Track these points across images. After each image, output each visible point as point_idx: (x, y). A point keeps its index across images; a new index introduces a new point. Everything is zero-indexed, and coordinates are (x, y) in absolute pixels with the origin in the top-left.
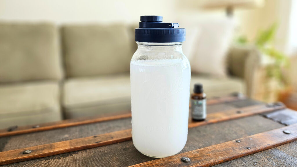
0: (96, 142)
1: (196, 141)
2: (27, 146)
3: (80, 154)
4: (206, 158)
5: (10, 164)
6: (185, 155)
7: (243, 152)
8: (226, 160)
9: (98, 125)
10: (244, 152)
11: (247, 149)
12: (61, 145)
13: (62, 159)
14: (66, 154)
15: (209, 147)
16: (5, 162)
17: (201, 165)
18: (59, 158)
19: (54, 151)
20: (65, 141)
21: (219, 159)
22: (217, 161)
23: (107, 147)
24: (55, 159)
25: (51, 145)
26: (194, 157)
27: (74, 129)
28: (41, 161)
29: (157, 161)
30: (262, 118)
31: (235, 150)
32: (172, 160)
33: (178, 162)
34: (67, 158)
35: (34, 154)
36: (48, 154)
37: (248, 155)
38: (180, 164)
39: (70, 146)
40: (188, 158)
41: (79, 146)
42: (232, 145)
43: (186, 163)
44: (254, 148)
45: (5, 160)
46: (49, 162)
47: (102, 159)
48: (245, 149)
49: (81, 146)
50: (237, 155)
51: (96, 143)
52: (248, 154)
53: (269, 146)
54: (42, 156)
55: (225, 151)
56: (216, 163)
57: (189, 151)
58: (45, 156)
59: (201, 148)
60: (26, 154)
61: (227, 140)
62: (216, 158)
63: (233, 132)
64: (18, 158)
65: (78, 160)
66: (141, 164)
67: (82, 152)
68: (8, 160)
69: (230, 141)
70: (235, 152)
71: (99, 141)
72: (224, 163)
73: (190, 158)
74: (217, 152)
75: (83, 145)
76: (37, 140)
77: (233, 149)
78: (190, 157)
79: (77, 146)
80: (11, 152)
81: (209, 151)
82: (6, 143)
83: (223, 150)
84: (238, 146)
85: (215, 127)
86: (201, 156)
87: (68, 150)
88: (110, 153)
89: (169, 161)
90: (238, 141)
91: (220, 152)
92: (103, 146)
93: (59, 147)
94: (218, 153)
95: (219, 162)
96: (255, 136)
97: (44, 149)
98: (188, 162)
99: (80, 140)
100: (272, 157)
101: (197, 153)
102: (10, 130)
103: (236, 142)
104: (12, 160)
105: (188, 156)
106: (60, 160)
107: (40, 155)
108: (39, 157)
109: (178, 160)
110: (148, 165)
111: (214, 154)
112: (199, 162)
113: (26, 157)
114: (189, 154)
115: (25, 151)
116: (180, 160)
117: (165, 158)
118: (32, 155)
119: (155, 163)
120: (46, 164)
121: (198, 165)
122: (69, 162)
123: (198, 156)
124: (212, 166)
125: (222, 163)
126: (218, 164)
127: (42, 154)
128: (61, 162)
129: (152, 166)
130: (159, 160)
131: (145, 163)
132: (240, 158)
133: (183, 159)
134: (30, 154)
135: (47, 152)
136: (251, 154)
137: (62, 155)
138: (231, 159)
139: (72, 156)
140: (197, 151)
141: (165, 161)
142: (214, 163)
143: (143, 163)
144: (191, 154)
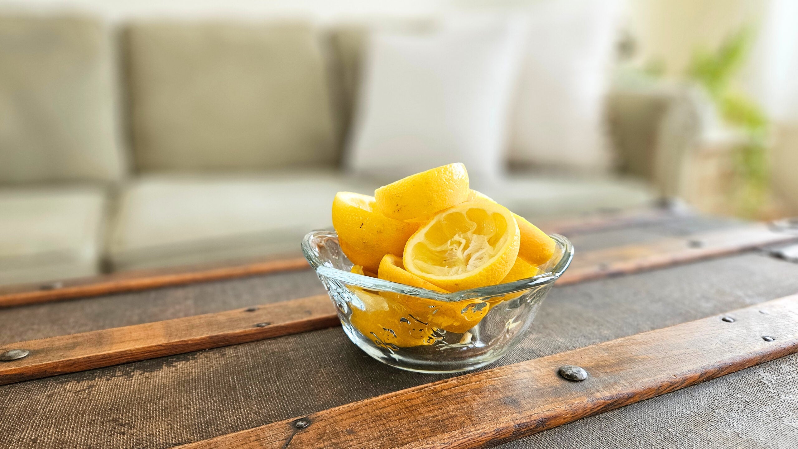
0: (255, 323)
1: (588, 320)
3: (200, 361)
4: (640, 367)
6: (567, 360)
7: (757, 350)
8: (708, 375)
9: (257, 282)
11: (766, 339)
12: (133, 335)
13: (137, 377)
14: (154, 362)
15: (637, 336)
17: (631, 390)
18: (129, 375)
19: (111, 352)
20: (147, 325)
21: (685, 371)
23: (292, 340)
25: (100, 334)
26: (598, 366)
27: (177, 293)
28: (61, 383)
29: (474, 379)
33: (546, 380)
34: (155, 374)
35: (37, 360)
37: (771, 361)
38: (556, 388)
39: (163, 336)
40: (582, 369)
41: (198, 337)
43: (577, 385)
46: (92, 386)
47: (279, 376)
49: (204, 336)
50: (737, 358)
51: (254, 326)
52: (772, 357)
54: (68, 369)
56: (676, 382)
58: (78, 369)
60: (10, 360)
61: (687, 317)
63: (698, 296)
65: (196, 379)
66: (422, 389)
67: (211, 354)
71: (265, 321)
73: (585, 368)
74: (670, 350)
75: (210, 334)
76: (53, 322)
78: (586, 365)
79: (191, 336)
81: (643, 346)
86: (621, 363)
87: (159, 348)
88: (304, 357)
89: (516, 377)
90: (728, 318)
91: (682, 351)
92: (280, 337)
93: (126, 339)
94: (676, 352)
95: (685, 380)
97: (74, 346)
98: (582, 381)
99: (200, 318)
101: (606, 354)
103: (723, 321)
105: (578, 363)
106: (132, 379)
107: (60, 365)
108: (55, 371)
109: (546, 374)
110: (445, 390)
111: (663, 356)
112: (623, 382)
113: (11, 370)
114: (580, 357)
115: (8, 352)
116: (554, 373)
117: (502, 370)
118: (30, 365)
119: (469, 383)
120: (81, 394)
121: (620, 389)
122: (164, 384)
123: (609, 362)
124: (664, 392)
125: (694, 385)
126: (682, 389)
127: (68, 362)
128: (135, 385)
129: (462, 392)
130: (482, 375)
131: (435, 385)
132: (748, 367)
133: (564, 372)
134: (24, 361)
135: (85, 356)
136: (779, 356)
137: (137, 365)
138: (723, 371)
139: (175, 366)
140: (603, 349)
141: (503, 377)
142: (669, 384)
143: (426, 385)
144: (586, 356)
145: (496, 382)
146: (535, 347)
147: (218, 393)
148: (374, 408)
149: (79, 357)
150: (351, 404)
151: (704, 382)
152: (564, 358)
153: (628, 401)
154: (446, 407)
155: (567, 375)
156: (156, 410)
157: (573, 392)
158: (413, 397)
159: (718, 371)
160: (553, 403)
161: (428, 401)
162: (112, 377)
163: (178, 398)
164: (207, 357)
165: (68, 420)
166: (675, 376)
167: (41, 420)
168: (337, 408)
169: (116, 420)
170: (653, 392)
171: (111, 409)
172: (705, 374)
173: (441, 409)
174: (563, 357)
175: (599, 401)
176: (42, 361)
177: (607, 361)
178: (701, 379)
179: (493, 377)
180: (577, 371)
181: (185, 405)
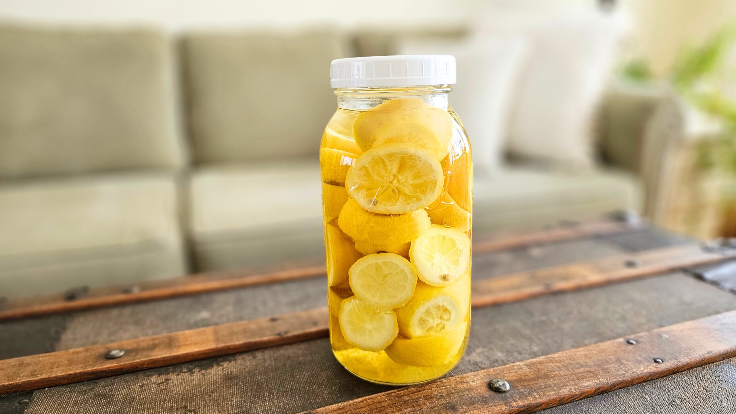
0: (277, 332)
1: (524, 337)
2: (113, 338)
3: (239, 362)
4: (551, 382)
5: (76, 382)
6: (498, 374)
7: (646, 371)
8: (602, 390)
9: (278, 288)
10: (648, 370)
11: (656, 361)
12: (193, 338)
13: (197, 374)
14: (207, 362)
15: (556, 355)
16: (64, 378)
17: (539, 401)
18: (191, 371)
19: (179, 353)
20: (202, 329)
21: (584, 386)
22: (578, 392)
23: (302, 346)
24: (181, 372)
25: (170, 337)
26: (520, 380)
27: (220, 298)
28: (148, 376)
30: (690, 282)
31: (626, 365)
32: (465, 386)
33: (479, 390)
34: (208, 371)
35: (131, 358)
36: (164, 359)
37: (657, 379)
38: (485, 397)
39: (214, 341)
40: (506, 383)
41: (237, 343)
42: (616, 351)
43: (500, 395)
44: (674, 361)
45: (63, 374)
46: (167, 380)
47: (293, 376)
48: (648, 361)
49: (241, 342)
50: (628, 376)
51: (275, 335)
52: (657, 376)
53: (711, 354)
54: (151, 366)
55: (599, 366)
56: (575, 395)
57: (507, 364)
58: (158, 366)
59: (535, 355)
60: (113, 358)
61: (602, 338)
62: (576, 385)
63: (618, 316)
64: (95, 368)
65: (237, 377)
66: (389, 394)
67: (245, 356)
68: (72, 372)
69: (610, 339)
70: (623, 370)
71: (285, 330)
72: (597, 397)
73: (509, 382)
74: (578, 368)
75: (245, 340)
76: (136, 323)
77: (618, 361)
78: (511, 379)
79: (232, 341)
80: (78, 353)
81: (558, 364)
82: (64, 329)
83: (592, 364)
84: (631, 355)
85: (570, 300)
86: (537, 378)
87: (211, 351)
89: (458, 386)
90: (632, 341)
91: (587, 369)
92: (294, 343)
93: (189, 342)
94: (581, 370)
95: (583, 393)
96: (676, 328)
97: (153, 347)
98: (505, 392)
99: (238, 325)
100: (719, 384)
101: (528, 370)
102: (71, 296)
103: (626, 343)
104: (80, 373)
105: (506, 377)
106: (194, 375)
107: (146, 363)
108: (143, 367)
109: (480, 385)
110: (405, 395)
111: (570, 373)
112: (535, 394)
113: (114, 366)
114: (507, 372)
115: (111, 351)
116: (486, 385)
117: (449, 381)
118: (127, 363)
119: (423, 391)
120: (162, 386)
121: (532, 399)
122: (215, 381)
123: (529, 377)
124: (565, 403)
125: (591, 397)
126: (581, 400)
127: (151, 361)
128: (196, 380)
129: (417, 398)
130: (433, 385)
131: (399, 391)
132: (637, 384)
133: (493, 385)
134: (122, 359)
135: (162, 356)
136: (664, 375)
137: (196, 363)
138: (615, 387)
139: (222, 366)
140: (527, 365)
141: (448, 387)
142: (570, 396)
143: (392, 391)
144: (513, 371)
145: (443, 390)
146: (478, 359)
147: (252, 389)
148: (355, 407)
149: (158, 357)
150: (340, 404)
151: (598, 395)
152: (496, 373)
153: (537, 409)
154: (405, 409)
155: (495, 387)
156: (211, 401)
157: (496, 401)
158: (383, 400)
159: (610, 387)
160: (480, 409)
161: (393, 404)
162: (180, 372)
163: (225, 392)
164: (243, 359)
165: (155, 405)
166: (575, 390)
167: (138, 405)
168: (330, 406)
169: (186, 407)
170: (556, 403)
171: (182, 399)
172: (600, 389)
173: (401, 410)
174: (495, 371)
175: (514, 408)
176: (134, 360)
177: (527, 376)
178: (596, 393)
179: (441, 386)
180: (502, 384)
181: (229, 398)
